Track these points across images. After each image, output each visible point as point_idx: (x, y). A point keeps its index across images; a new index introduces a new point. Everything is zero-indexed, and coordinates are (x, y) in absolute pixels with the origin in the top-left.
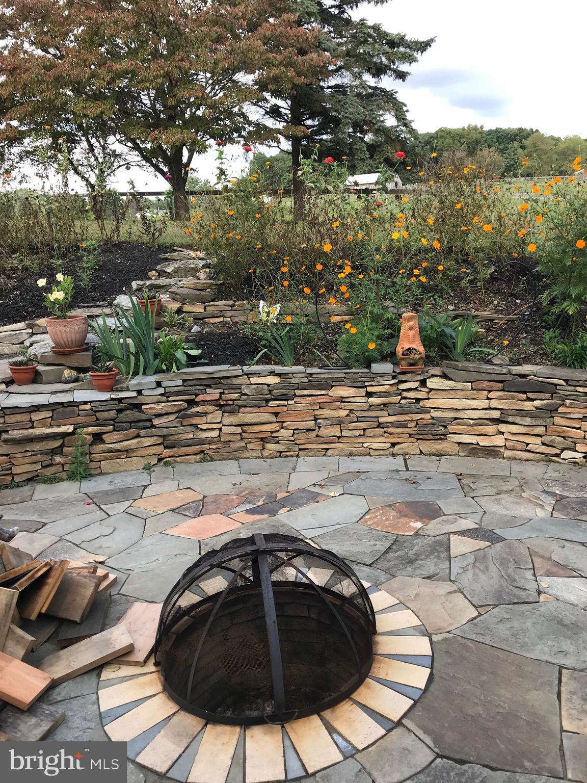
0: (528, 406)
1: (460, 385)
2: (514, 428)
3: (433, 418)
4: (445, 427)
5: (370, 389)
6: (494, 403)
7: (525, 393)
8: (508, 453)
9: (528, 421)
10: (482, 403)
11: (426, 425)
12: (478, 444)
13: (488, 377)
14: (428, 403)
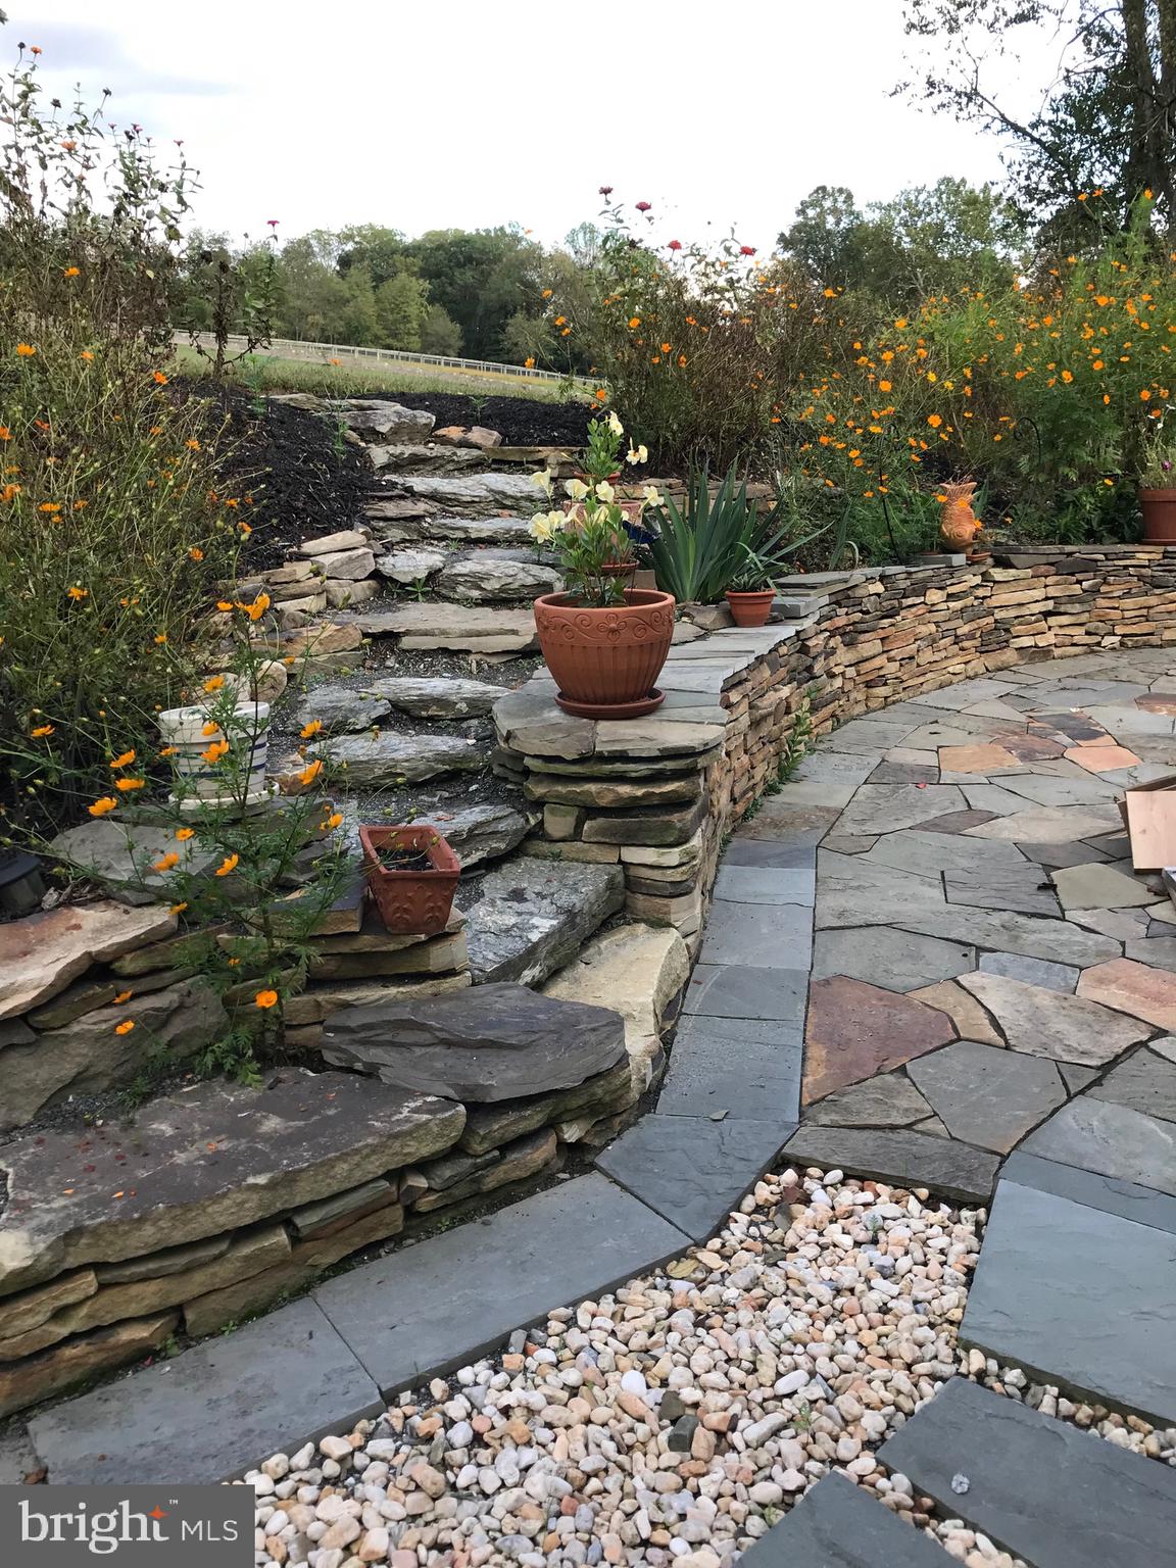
0: (1077, 589)
1: (1021, 573)
2: (1064, 620)
3: (996, 621)
4: (1007, 631)
5: (951, 590)
6: (1052, 592)
7: (1073, 574)
8: (1057, 652)
9: (1077, 608)
10: (1039, 594)
11: (990, 633)
12: (1036, 646)
13: (1044, 559)
14: (994, 602)
